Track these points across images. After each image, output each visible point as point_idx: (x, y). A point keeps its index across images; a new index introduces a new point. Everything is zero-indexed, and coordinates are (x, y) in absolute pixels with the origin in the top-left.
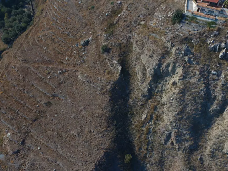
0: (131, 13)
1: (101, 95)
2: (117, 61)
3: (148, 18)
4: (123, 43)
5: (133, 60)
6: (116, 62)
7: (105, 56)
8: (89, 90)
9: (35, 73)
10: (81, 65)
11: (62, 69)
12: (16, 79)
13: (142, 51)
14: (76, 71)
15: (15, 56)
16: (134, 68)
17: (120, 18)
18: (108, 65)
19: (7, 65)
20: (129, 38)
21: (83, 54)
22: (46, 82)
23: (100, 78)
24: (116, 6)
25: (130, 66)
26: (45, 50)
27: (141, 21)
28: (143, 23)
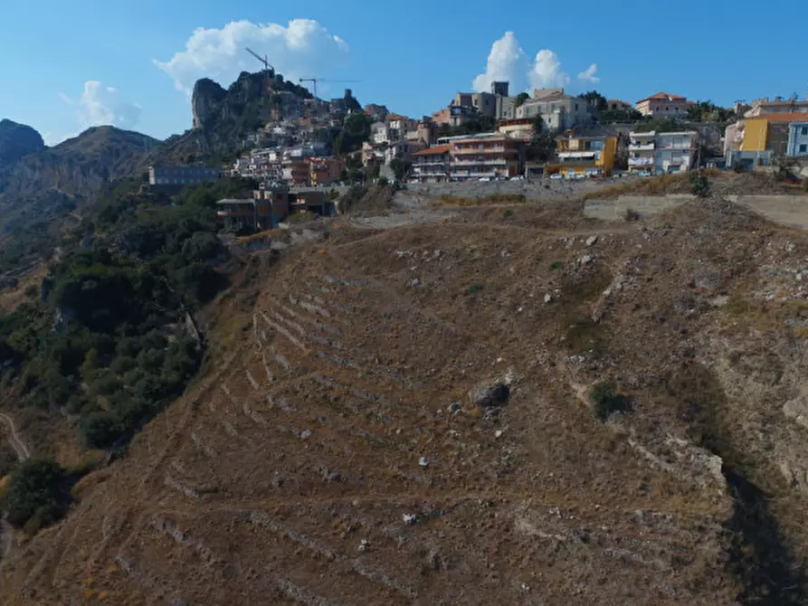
0: (649, 280)
1: (687, 594)
2: (686, 438)
3: (738, 283)
4: (669, 374)
5: (751, 429)
6: (682, 442)
7: (614, 425)
8: (603, 582)
9: (282, 534)
10: (507, 477)
11: (416, 506)
12: (181, 576)
13: (777, 387)
14: (491, 504)
15: (156, 484)
16: (765, 461)
17: (609, 302)
18: (647, 460)
19: (122, 518)
20: (686, 355)
21: (498, 433)
22: (354, 572)
23: (644, 514)
24: (576, 270)
25: (743, 456)
26: (306, 440)
27: (713, 296)
28: (721, 301)
